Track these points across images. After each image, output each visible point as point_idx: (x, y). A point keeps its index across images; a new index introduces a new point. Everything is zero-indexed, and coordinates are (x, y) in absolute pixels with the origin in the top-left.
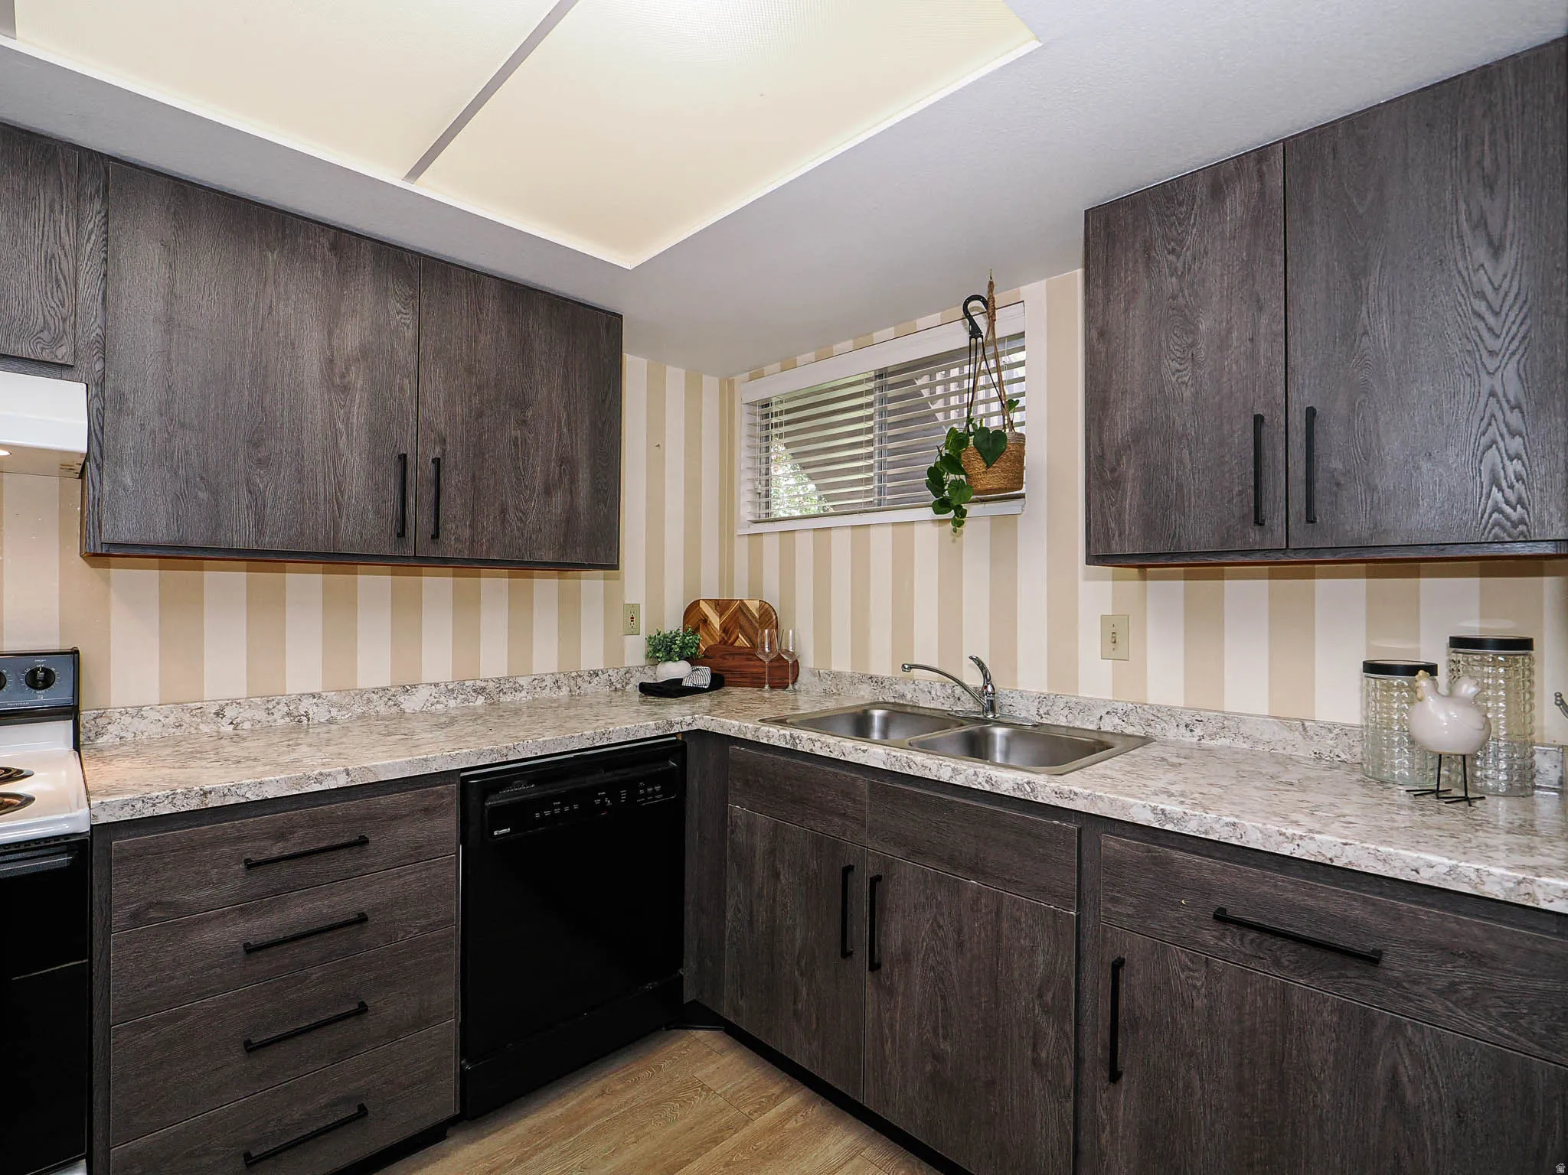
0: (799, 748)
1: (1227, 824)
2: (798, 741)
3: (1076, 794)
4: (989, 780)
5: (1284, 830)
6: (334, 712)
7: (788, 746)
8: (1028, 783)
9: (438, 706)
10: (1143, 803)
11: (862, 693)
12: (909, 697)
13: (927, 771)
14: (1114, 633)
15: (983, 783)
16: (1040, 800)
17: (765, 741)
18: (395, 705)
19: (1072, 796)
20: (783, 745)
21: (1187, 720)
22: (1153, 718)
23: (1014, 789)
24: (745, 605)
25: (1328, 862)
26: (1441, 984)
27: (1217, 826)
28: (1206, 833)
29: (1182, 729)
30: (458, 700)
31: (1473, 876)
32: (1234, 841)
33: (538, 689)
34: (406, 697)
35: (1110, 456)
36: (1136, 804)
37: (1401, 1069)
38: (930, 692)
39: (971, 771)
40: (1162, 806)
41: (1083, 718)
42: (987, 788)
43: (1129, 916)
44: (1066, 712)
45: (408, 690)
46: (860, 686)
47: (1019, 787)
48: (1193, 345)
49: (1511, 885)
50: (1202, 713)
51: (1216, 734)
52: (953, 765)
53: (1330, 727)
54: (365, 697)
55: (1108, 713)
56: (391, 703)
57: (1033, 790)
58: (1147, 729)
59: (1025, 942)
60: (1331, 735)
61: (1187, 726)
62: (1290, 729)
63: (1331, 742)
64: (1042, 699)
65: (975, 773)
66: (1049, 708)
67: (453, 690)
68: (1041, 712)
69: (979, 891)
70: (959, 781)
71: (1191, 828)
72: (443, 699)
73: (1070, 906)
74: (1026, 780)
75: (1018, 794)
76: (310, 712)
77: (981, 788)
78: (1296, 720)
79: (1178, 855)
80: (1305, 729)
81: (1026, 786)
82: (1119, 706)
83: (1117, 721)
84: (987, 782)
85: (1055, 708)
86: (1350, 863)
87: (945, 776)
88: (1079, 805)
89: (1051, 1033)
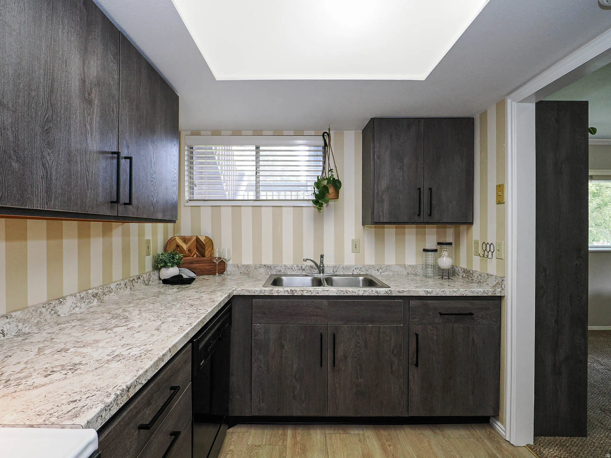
0: (295, 294)
1: (442, 291)
2: (294, 292)
3: (404, 291)
4: (377, 292)
5: (454, 290)
6: (20, 325)
7: (290, 294)
8: (390, 291)
9: (77, 309)
10: (422, 290)
11: (261, 272)
12: (283, 271)
13: (354, 293)
14: (356, 245)
15: (375, 293)
16: (393, 295)
17: (276, 294)
18: (55, 313)
19: (403, 292)
20: (287, 294)
21: (377, 268)
22: (368, 269)
23: (385, 293)
24: (199, 239)
25: (462, 295)
26: (480, 316)
27: (440, 292)
28: (437, 294)
29: (376, 271)
30: (86, 303)
31: (487, 292)
32: (443, 295)
33: (119, 290)
34: (61, 306)
35: (380, 193)
36: (420, 291)
37: (474, 337)
38: (292, 269)
39: (370, 290)
40: (427, 290)
41: (348, 271)
42: (376, 295)
43: (417, 321)
44: (342, 270)
45: (61, 302)
46: (259, 269)
47: (387, 292)
48: (403, 166)
49: (492, 292)
50: (381, 266)
51: (385, 271)
52: (364, 290)
53: (410, 266)
54: (38, 311)
55: (355, 269)
56: (53, 312)
57: (391, 292)
58: (366, 272)
59: (388, 338)
60: (411, 268)
61: (377, 270)
62: (402, 267)
63: (410, 270)
64: (334, 267)
65: (372, 291)
66: (337, 269)
67: (83, 297)
68: (334, 271)
69: (372, 327)
70: (366, 294)
71: (434, 294)
72: (79, 304)
73: (401, 323)
74: (389, 290)
75: (387, 295)
76: (5, 330)
77: (374, 295)
78: (403, 265)
79: (429, 302)
80: (405, 267)
81: (389, 292)
82: (359, 266)
83: (358, 271)
84: (376, 293)
85: (339, 269)
86: (467, 294)
87: (361, 293)
88: (405, 294)
89: (396, 362)
